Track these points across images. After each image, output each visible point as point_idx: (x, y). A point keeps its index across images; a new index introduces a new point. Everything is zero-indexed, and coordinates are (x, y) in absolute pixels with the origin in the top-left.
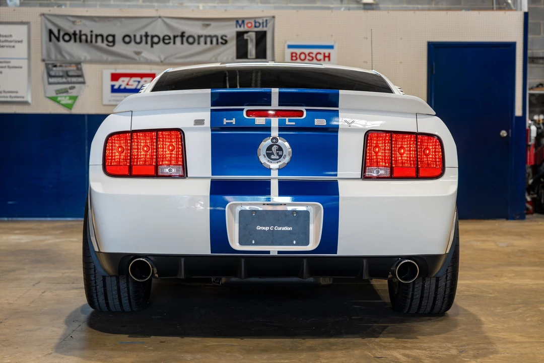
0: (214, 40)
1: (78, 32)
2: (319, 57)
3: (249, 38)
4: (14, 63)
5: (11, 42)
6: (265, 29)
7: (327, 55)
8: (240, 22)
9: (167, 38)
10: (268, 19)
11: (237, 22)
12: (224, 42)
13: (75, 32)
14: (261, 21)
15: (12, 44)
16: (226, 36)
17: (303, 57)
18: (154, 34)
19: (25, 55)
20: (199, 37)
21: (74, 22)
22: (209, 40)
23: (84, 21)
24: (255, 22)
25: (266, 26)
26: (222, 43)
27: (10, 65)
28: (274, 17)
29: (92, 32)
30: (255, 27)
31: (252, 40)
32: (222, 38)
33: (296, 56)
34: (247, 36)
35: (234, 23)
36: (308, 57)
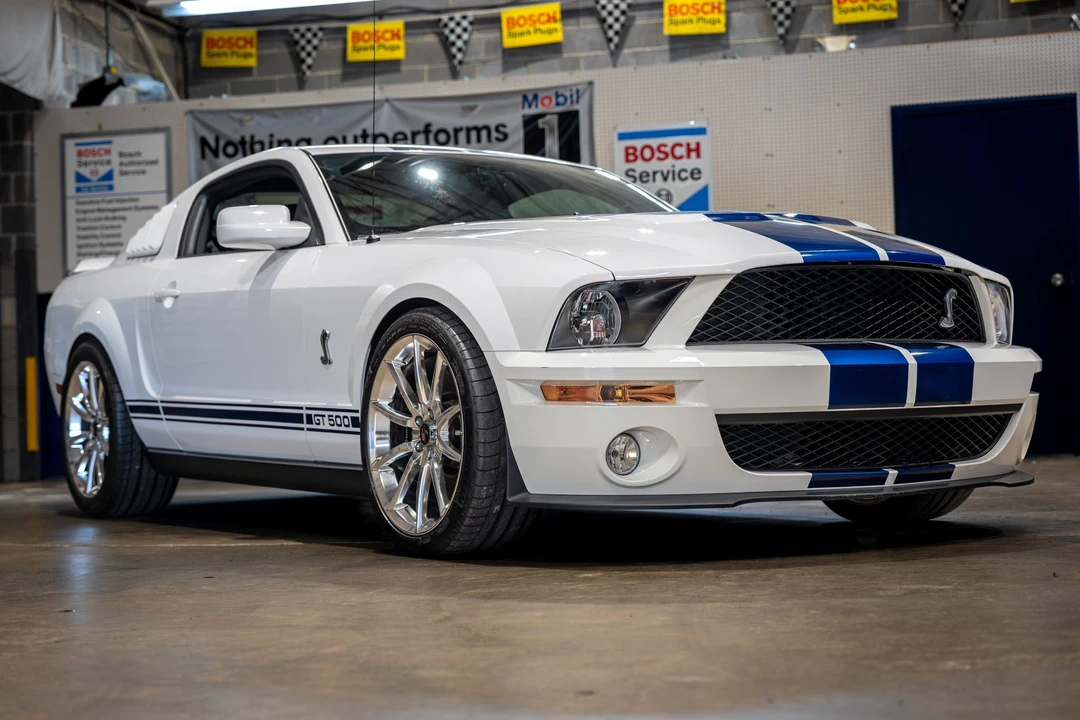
0: (484, 133)
1: (248, 139)
2: (679, 151)
3: (546, 127)
4: (144, 201)
5: (139, 163)
6: (576, 107)
7: (693, 146)
8: (530, 98)
9: (400, 137)
10: (580, 87)
11: (525, 98)
12: (501, 136)
13: (243, 138)
14: (568, 94)
15: (142, 168)
16: (504, 126)
17: (647, 153)
18: (377, 131)
19: (163, 186)
20: (457, 131)
21: (241, 122)
22: (473, 134)
23: (258, 118)
24: (557, 96)
25: (578, 102)
26: (498, 139)
27: (140, 204)
28: (591, 83)
29: (271, 136)
30: (558, 104)
31: (552, 130)
32: (497, 130)
33: (634, 154)
34: (544, 123)
35: (520, 99)
36: (657, 154)
